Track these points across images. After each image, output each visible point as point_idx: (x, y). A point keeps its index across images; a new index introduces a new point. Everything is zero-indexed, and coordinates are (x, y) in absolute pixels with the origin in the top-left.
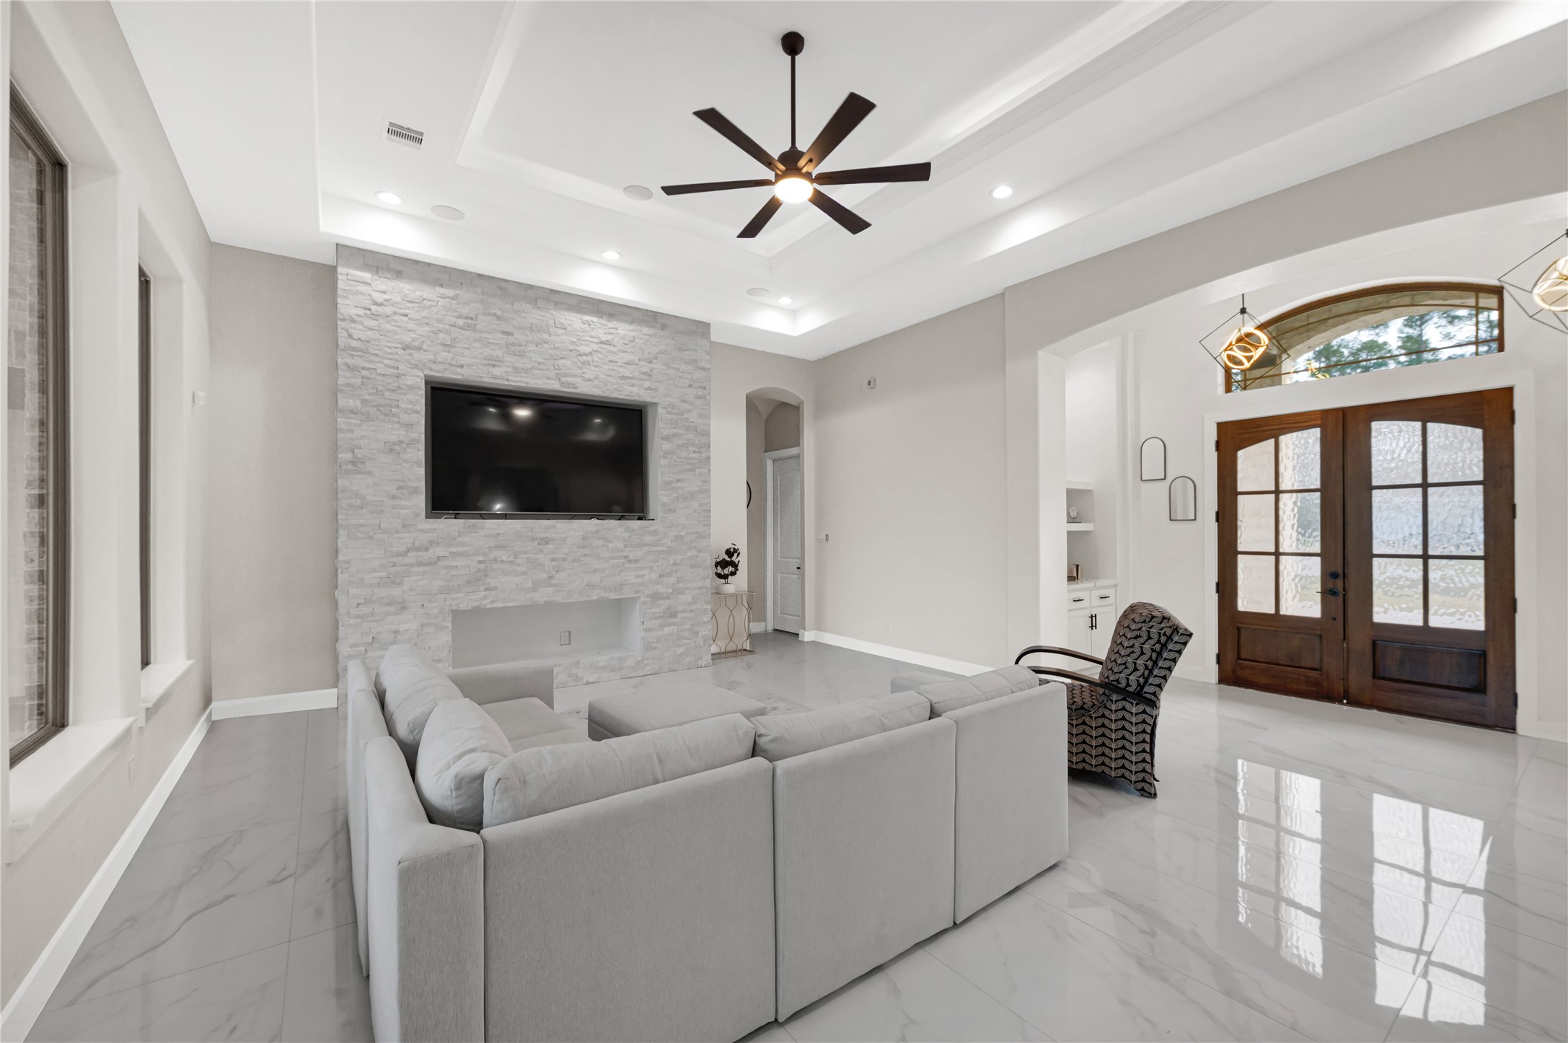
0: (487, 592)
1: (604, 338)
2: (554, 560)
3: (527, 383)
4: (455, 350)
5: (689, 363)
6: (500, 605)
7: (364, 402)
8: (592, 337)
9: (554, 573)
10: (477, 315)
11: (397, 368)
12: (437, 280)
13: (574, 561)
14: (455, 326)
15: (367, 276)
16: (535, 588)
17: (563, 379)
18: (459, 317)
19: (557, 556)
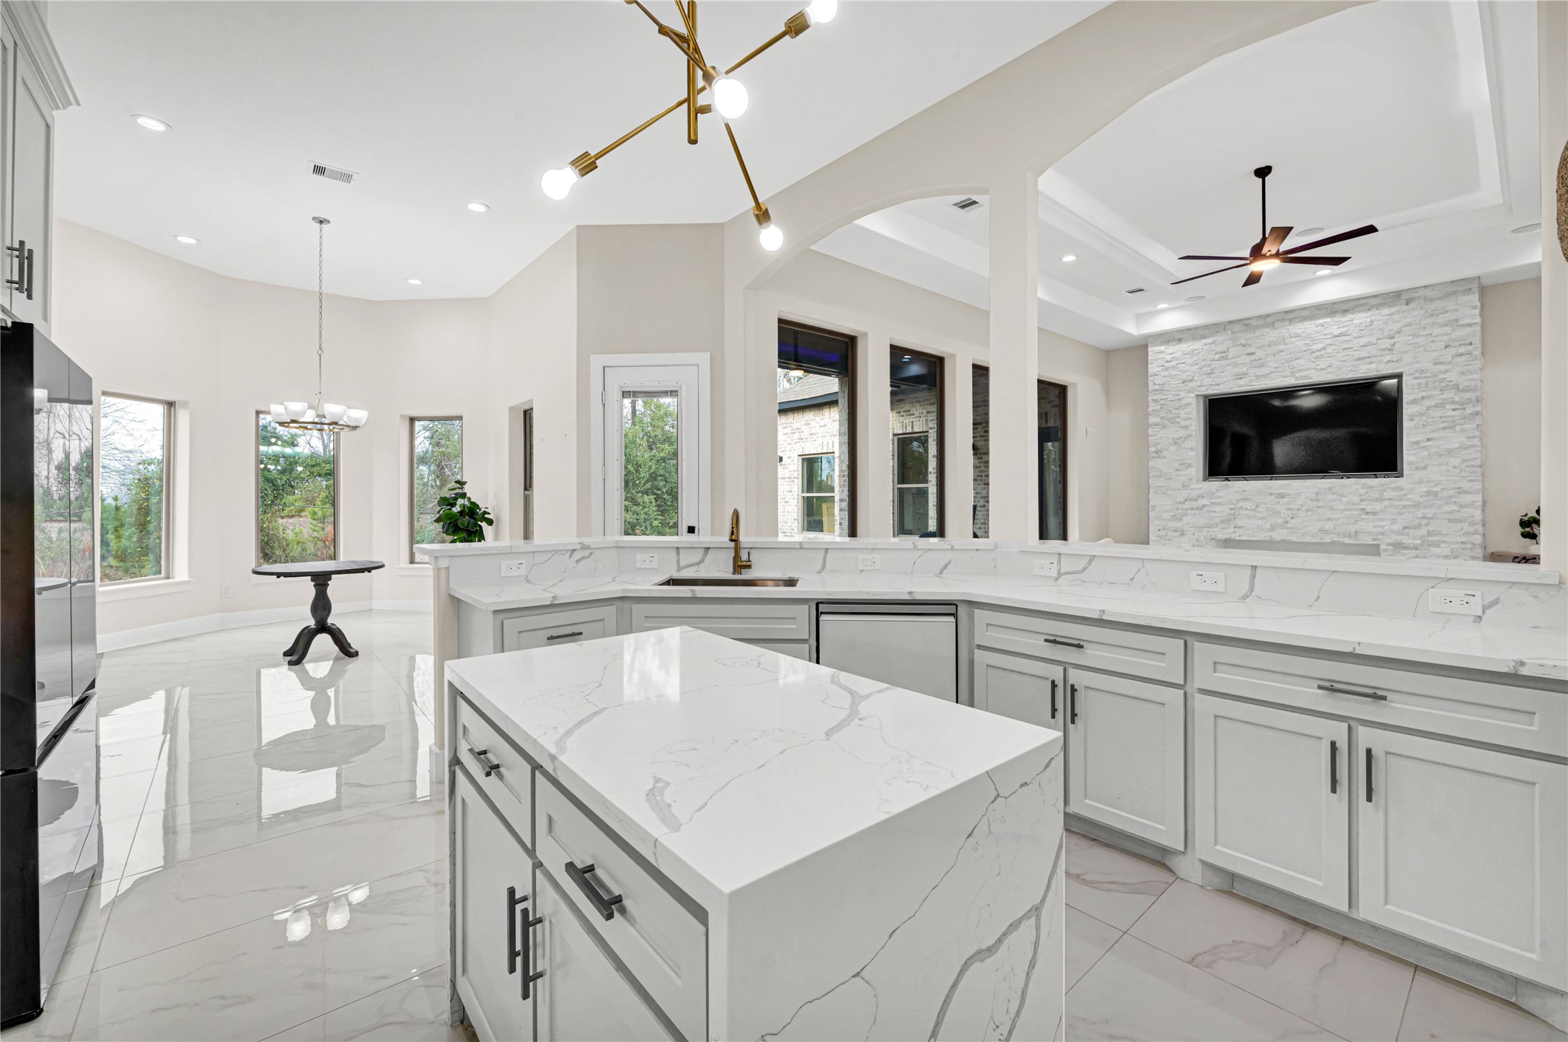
0: (1236, 529)
1: (1336, 332)
2: (1290, 509)
3: (1266, 384)
4: (1214, 375)
6: (1245, 538)
7: (1162, 418)
8: (1325, 335)
9: (1289, 519)
10: (1228, 349)
11: (1179, 395)
12: (1202, 335)
13: (1308, 511)
14: (1213, 360)
15: (1162, 348)
16: (1272, 529)
17: (1297, 375)
18: (1216, 354)
19: (1292, 507)
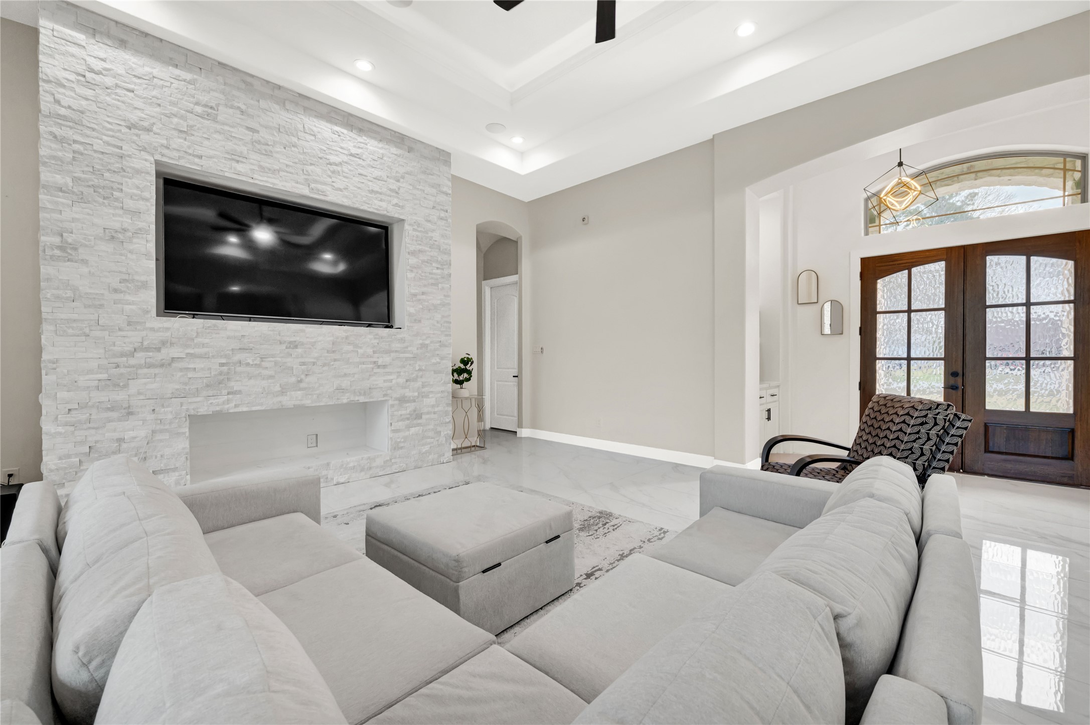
0: (230, 396)
1: (354, 151)
2: (303, 364)
3: (274, 184)
4: (192, 138)
5: (433, 187)
6: (245, 409)
7: (75, 180)
8: (342, 148)
9: (303, 377)
10: (218, 105)
11: (121, 148)
12: (171, 59)
13: (324, 365)
14: (192, 113)
15: (80, 37)
16: (283, 392)
17: (313, 185)
18: (197, 104)
19: (306, 360)
